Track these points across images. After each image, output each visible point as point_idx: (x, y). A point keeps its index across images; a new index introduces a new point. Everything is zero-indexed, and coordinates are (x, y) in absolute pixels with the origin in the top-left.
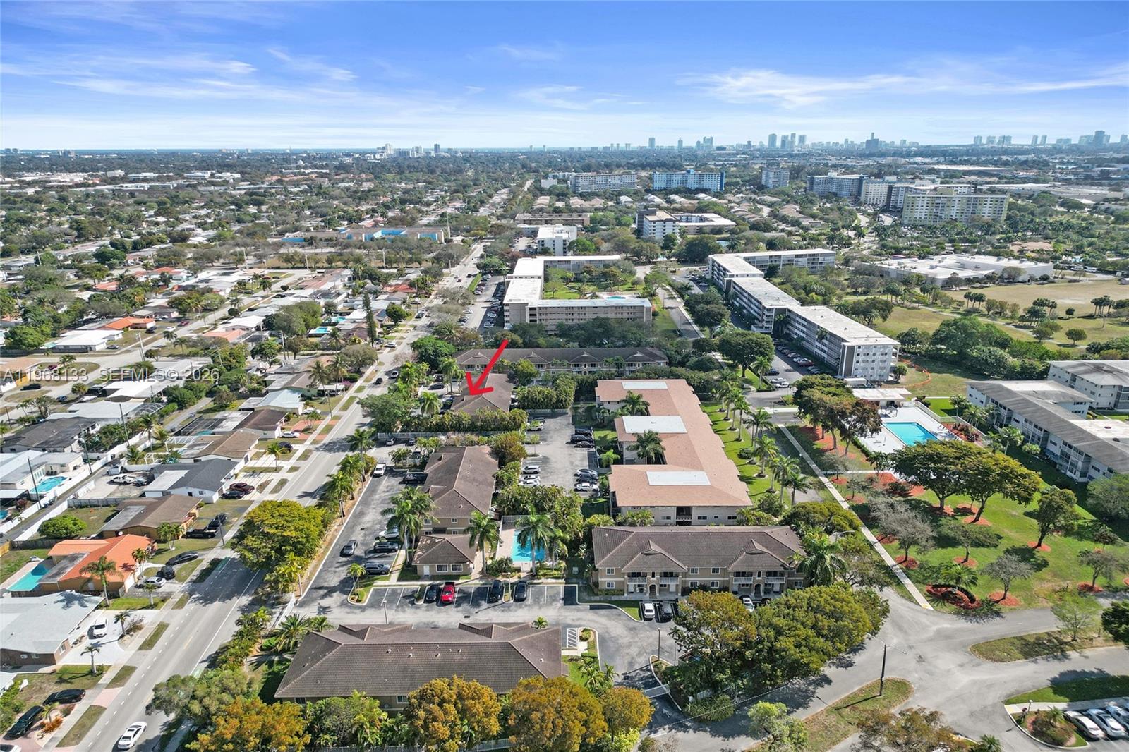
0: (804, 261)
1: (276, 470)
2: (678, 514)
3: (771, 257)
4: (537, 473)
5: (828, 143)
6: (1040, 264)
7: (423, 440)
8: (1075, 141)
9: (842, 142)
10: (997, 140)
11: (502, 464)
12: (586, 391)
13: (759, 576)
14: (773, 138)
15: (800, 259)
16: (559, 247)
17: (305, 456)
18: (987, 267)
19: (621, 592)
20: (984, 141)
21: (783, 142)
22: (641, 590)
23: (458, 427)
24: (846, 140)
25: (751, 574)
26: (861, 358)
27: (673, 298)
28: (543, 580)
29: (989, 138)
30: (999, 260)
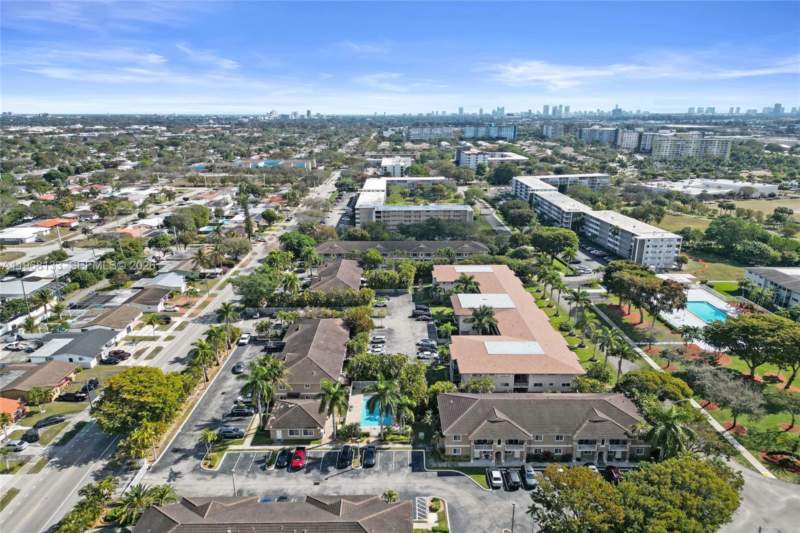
0: (586, 182)
1: (154, 339)
2: (515, 381)
3: (560, 178)
4: (383, 342)
5: (586, 112)
6: (767, 185)
7: (283, 313)
8: (760, 111)
9: (595, 111)
10: (705, 110)
11: (352, 334)
12: (424, 274)
13: (603, 443)
14: (546, 108)
15: (583, 181)
16: (398, 171)
17: (181, 327)
18: (727, 187)
19: (467, 458)
20: (696, 111)
21: (554, 111)
22: (487, 457)
23: (315, 302)
24: (598, 110)
25: (594, 442)
26: (650, 250)
27: (487, 208)
28: (391, 445)
29: (699, 108)
30: (735, 182)
